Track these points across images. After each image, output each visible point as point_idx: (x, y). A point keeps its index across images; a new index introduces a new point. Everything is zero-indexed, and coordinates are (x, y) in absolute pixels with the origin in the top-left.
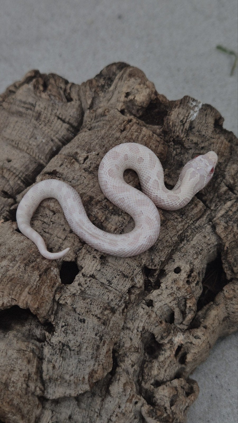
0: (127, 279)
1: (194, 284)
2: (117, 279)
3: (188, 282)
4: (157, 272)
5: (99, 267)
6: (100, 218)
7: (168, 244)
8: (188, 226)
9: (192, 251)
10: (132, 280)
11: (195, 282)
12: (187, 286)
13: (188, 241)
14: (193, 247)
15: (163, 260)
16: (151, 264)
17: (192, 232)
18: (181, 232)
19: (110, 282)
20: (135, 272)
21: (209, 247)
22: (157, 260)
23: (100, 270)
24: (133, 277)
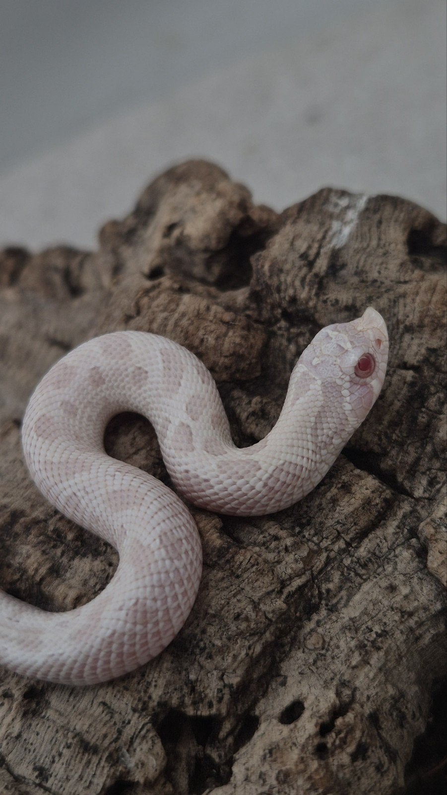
0: (95, 760)
1: (344, 758)
2: (64, 760)
3: (321, 751)
4: (227, 727)
5: (17, 727)
6: (31, 572)
7: (243, 626)
8: (328, 561)
9: (346, 643)
10: (114, 759)
11: (351, 749)
12: (314, 765)
13: (332, 609)
14: (353, 626)
15: (235, 680)
16: (188, 700)
17: (345, 579)
18: (298, 582)
19: (42, 773)
20: (128, 732)
21: (412, 622)
22: (212, 686)
23: (19, 736)
24: (117, 750)
